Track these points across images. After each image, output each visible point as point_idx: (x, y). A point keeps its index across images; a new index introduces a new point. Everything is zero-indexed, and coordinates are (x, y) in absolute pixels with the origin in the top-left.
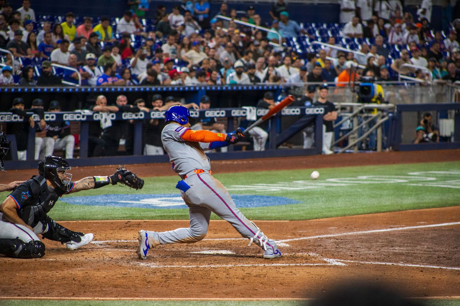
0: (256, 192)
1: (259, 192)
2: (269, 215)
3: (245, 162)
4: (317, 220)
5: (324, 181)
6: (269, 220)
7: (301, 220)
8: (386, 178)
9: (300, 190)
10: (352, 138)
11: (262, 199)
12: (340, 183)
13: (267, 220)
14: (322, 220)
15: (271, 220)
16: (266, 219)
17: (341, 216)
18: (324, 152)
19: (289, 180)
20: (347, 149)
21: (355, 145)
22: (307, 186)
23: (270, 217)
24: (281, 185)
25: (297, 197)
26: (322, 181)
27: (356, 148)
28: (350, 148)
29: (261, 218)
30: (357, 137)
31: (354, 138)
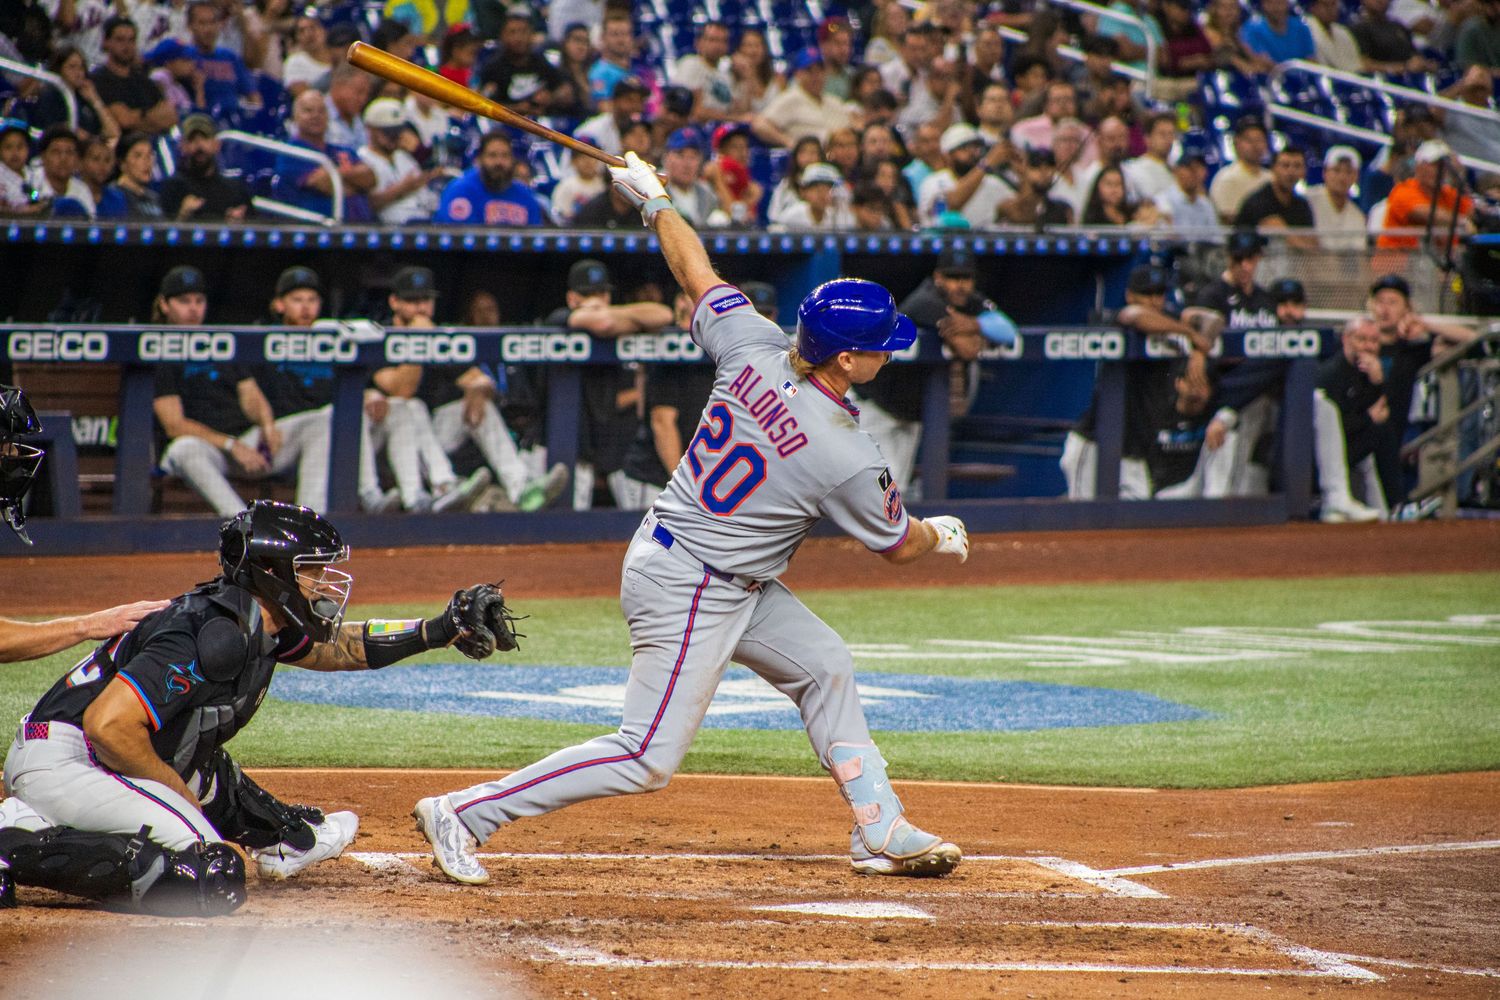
2: (1075, 763)
6: (1075, 784)
9: (1210, 665)
10: (1433, 458)
13: (1068, 785)
15: (1082, 785)
22: (1239, 648)
23: (1083, 772)
25: (1194, 695)
26: (1299, 631)
30: (1456, 454)
31: (1445, 457)
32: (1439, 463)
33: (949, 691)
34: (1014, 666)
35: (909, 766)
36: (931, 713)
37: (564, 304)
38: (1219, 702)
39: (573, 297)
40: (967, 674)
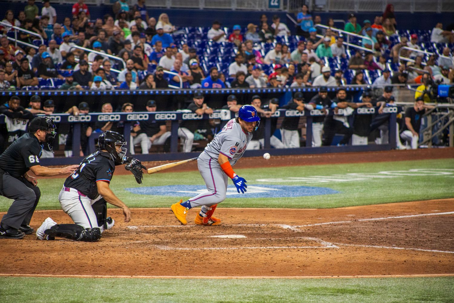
0: (306, 183)
1: (309, 183)
2: (301, 204)
3: (319, 156)
4: (343, 208)
5: (376, 173)
6: (299, 208)
7: (328, 208)
8: (433, 171)
9: (348, 181)
10: (426, 135)
11: (307, 190)
12: (390, 175)
14: (347, 208)
16: (297, 207)
17: (367, 205)
18: (398, 147)
19: (345, 172)
20: (422, 145)
21: (429, 141)
22: (357, 177)
23: (302, 205)
24: (334, 177)
25: (339, 188)
26: (374, 173)
27: (430, 144)
28: (425, 144)
29: (291, 206)
30: (431, 134)
31: (429, 134)
32: (427, 136)
33: (284, 188)
34: (302, 183)
35: (264, 205)
36: (277, 194)
37: (226, 104)
38: (344, 190)
39: (228, 103)
40: (291, 185)
